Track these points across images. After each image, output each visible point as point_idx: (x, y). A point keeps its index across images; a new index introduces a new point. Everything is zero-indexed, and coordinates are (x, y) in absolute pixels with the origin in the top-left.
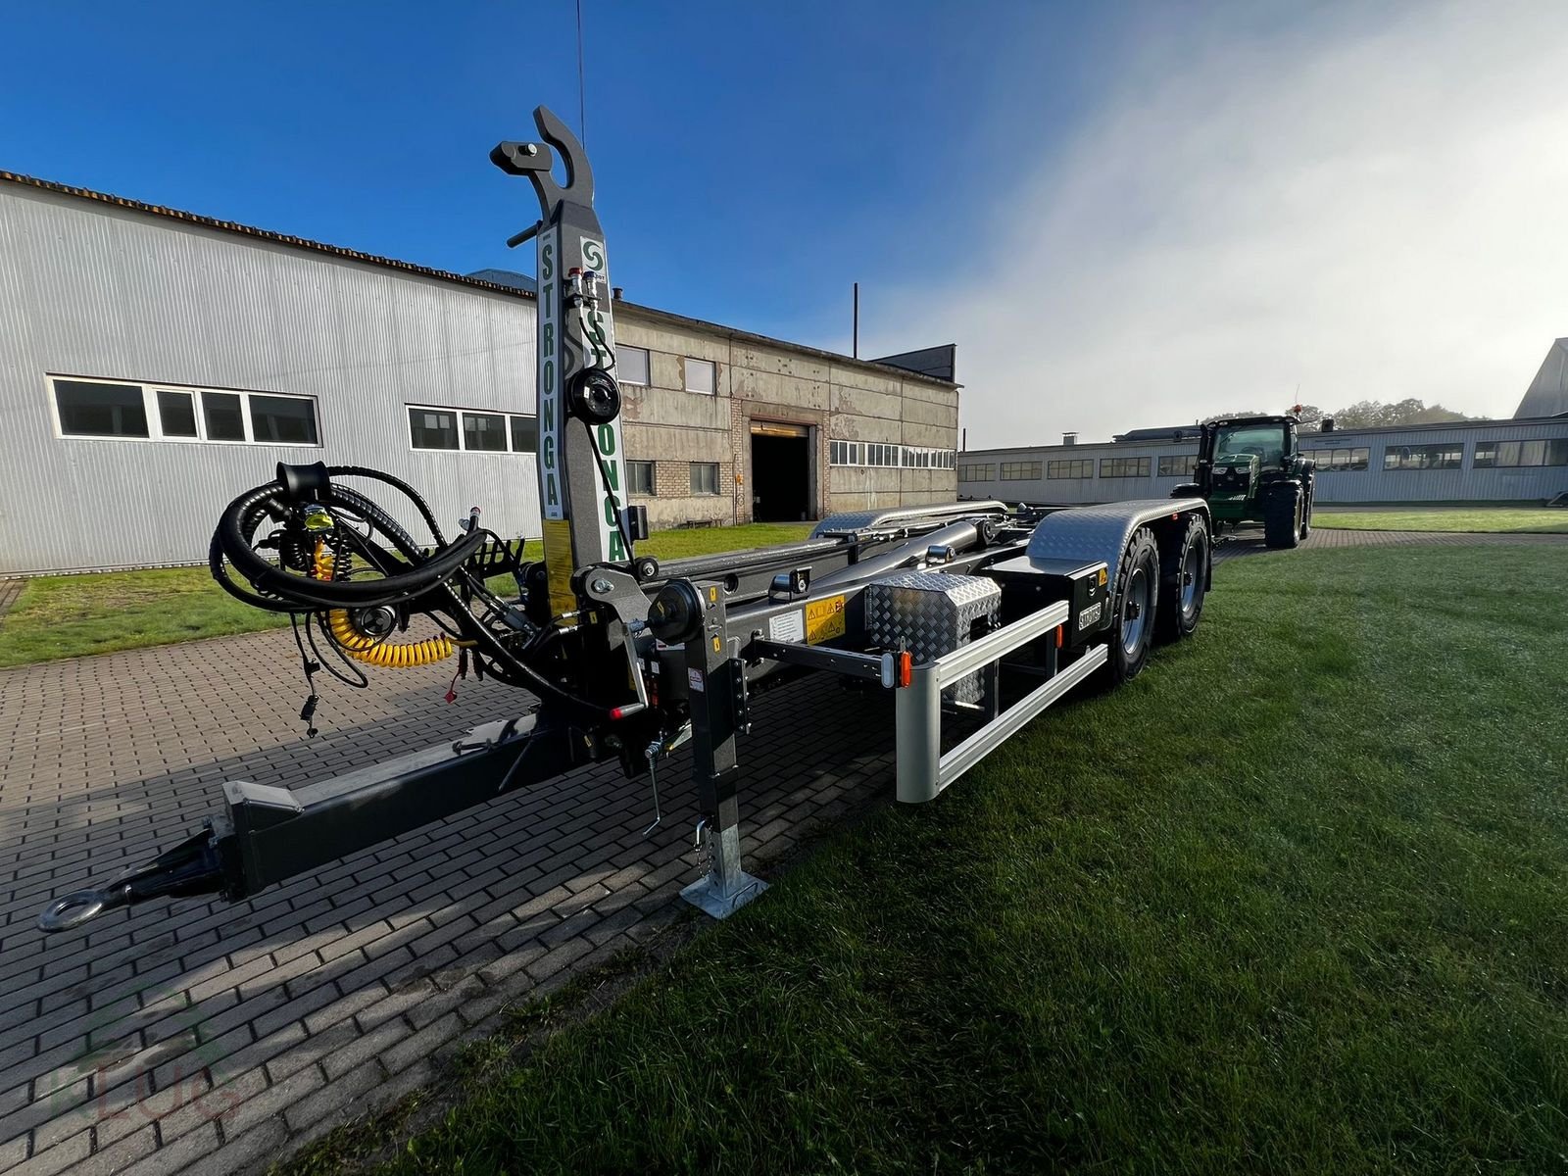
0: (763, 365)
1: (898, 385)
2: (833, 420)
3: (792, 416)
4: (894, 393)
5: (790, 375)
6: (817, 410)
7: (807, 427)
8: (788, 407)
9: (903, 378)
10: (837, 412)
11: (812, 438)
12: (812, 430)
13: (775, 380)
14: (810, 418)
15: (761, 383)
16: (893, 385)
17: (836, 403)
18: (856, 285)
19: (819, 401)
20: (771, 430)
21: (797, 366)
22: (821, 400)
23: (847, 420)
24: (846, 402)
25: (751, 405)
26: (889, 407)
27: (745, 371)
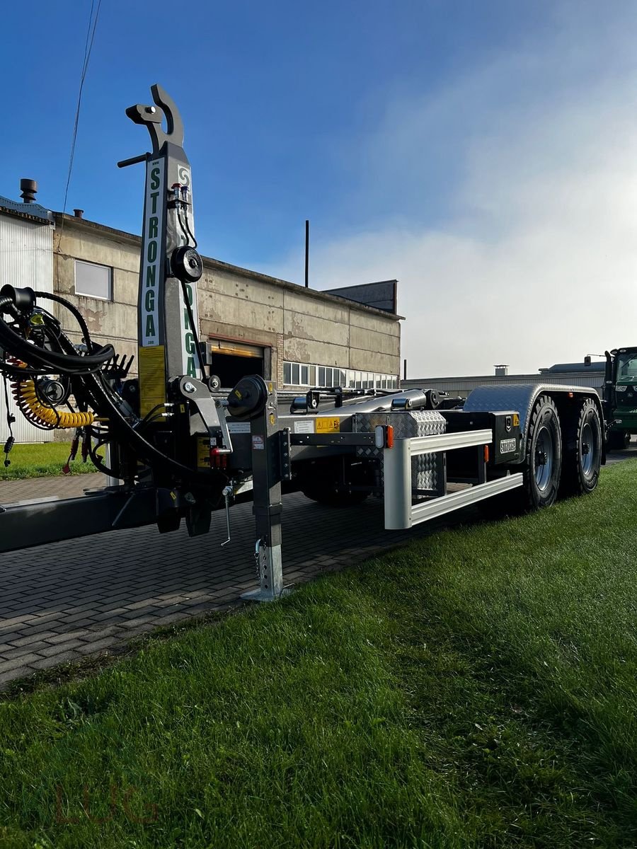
0: (221, 289)
1: (346, 314)
2: (287, 343)
3: (248, 337)
4: (342, 322)
5: (247, 299)
6: (270, 333)
7: (262, 348)
8: (245, 328)
9: (351, 308)
10: (290, 336)
11: (266, 358)
12: (267, 351)
13: (232, 304)
14: (265, 340)
15: (219, 305)
16: (342, 314)
17: (289, 328)
18: (307, 222)
19: (274, 324)
20: (229, 349)
21: (253, 291)
22: (275, 324)
23: (299, 344)
24: (298, 327)
25: (209, 325)
26: (339, 334)
27: (204, 293)
